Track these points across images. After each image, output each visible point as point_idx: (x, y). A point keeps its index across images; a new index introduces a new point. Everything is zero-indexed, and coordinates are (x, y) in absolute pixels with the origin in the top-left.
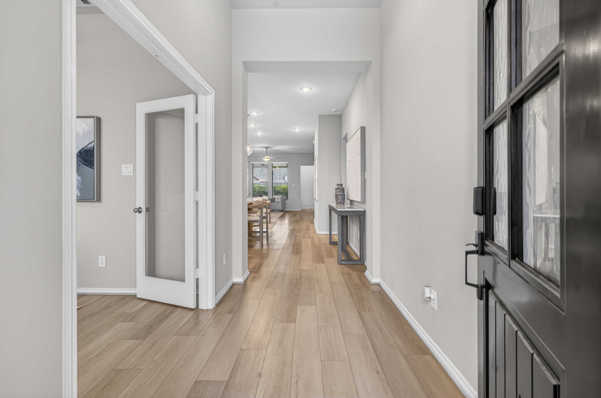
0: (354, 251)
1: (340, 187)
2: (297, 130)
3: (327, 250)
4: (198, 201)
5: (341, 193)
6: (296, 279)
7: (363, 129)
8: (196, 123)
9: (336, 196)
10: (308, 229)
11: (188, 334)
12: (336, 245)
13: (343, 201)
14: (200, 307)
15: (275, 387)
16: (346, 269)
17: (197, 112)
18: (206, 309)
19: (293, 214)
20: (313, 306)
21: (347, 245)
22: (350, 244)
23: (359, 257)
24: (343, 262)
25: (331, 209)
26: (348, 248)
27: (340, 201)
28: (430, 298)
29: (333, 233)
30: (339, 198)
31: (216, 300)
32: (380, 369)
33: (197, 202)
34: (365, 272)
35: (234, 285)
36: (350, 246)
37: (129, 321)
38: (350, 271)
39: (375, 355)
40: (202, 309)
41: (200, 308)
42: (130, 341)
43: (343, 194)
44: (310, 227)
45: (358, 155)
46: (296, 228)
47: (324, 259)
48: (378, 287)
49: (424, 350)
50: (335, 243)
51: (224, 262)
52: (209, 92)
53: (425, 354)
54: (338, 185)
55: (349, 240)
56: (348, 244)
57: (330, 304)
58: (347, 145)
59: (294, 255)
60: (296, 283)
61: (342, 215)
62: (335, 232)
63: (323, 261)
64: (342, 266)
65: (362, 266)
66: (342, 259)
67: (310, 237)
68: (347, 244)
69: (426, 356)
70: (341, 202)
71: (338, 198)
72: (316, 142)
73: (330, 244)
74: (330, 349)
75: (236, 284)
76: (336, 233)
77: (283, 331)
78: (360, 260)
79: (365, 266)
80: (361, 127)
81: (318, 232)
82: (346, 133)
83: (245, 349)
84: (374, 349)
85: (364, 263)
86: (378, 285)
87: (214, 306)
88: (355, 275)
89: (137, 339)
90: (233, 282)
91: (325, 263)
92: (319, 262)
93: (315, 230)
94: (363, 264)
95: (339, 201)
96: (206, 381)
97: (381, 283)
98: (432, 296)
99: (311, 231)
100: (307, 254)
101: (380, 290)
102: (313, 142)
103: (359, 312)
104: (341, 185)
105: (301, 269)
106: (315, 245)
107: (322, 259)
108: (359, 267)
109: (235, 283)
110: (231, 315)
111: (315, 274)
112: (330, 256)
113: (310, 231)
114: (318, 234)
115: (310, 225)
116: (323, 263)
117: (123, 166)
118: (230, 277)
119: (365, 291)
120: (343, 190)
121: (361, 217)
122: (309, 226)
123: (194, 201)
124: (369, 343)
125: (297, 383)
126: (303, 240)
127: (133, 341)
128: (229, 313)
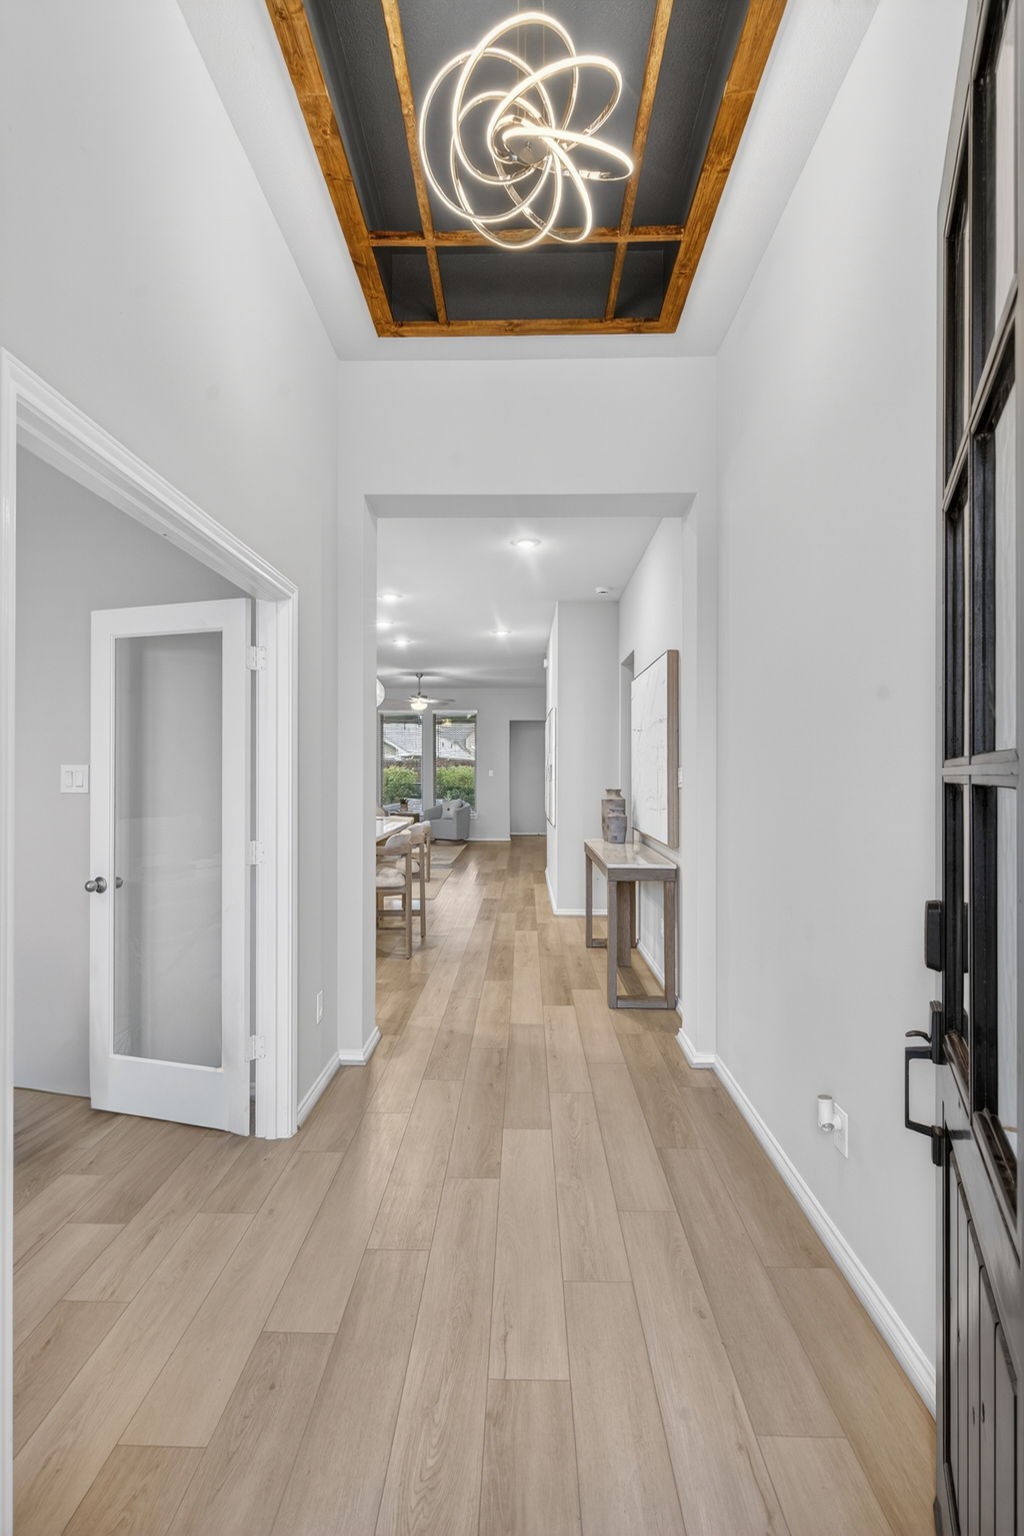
0: (649, 969)
1: (613, 797)
2: (502, 633)
3: (579, 965)
4: (255, 866)
5: (615, 814)
6: (500, 1052)
7: (674, 657)
8: (252, 671)
9: (604, 821)
10: (530, 898)
11: (232, 1210)
12: (604, 950)
13: (622, 834)
14: (259, 1134)
15: (453, 1351)
16: (628, 1023)
17: (253, 643)
18: (274, 1138)
19: (489, 851)
20: (543, 1131)
21: (632, 950)
22: (641, 946)
23: (664, 988)
24: (620, 1004)
25: (591, 858)
26: (634, 959)
27: (615, 835)
28: (831, 1126)
29: (595, 912)
30: (612, 827)
31: (298, 1113)
32: (709, 1308)
33: (253, 868)
34: (677, 1034)
35: (342, 1068)
36: (639, 953)
37: (84, 1172)
38: (639, 1029)
39: (694, 1267)
40: (264, 1139)
41: (259, 1136)
42: (91, 1226)
43: (622, 815)
44: (536, 893)
45: (661, 721)
46: (498, 896)
47: (574, 991)
48: (708, 1073)
49: (816, 1255)
50: (600, 945)
51: (319, 1013)
52: (285, 594)
53: (818, 1264)
54: (609, 791)
55: (637, 937)
56: (634, 946)
57: (587, 1124)
58: (632, 687)
59: (494, 979)
60: (501, 1064)
61: (619, 880)
62: (601, 910)
63: (568, 1000)
64: (618, 1014)
65: (671, 1013)
66: (618, 994)
67: (534, 926)
68: (632, 947)
69: (821, 1270)
70: (616, 838)
71: (608, 827)
72: (551, 664)
73: (588, 947)
74: (585, 1251)
75: (346, 1066)
76: (604, 912)
77: (469, 1202)
78: (666, 998)
79: (677, 1013)
80: (669, 652)
81: (557, 911)
82: (630, 652)
83: (376, 1250)
84: (694, 1252)
85: (676, 1004)
86: (710, 1070)
87: (295, 1131)
88: (651, 1041)
89: (108, 1220)
90: (340, 1060)
91: (573, 1004)
92: (558, 1002)
93: (549, 903)
94: (675, 1009)
95: (610, 834)
96: (285, 1333)
97: (718, 1066)
98: (837, 1122)
99: (537, 907)
100: (528, 977)
101: (714, 1086)
102: (545, 665)
103: (659, 1150)
104: (618, 792)
105: (514, 1021)
106: (548, 950)
107: (567, 991)
108: (661, 1016)
109: (344, 1064)
110: (338, 1156)
111: (548, 1036)
112: (588, 983)
113: (534, 905)
114: (555, 916)
115: (536, 887)
116: (569, 1004)
117: (65, 768)
118: (332, 1049)
119: (675, 1087)
120: (622, 804)
121: (668, 884)
122: (532, 890)
123: (246, 865)
124: (681, 1235)
125: (505, 1341)
126: (518, 933)
127: (99, 1227)
128: (333, 1151)
